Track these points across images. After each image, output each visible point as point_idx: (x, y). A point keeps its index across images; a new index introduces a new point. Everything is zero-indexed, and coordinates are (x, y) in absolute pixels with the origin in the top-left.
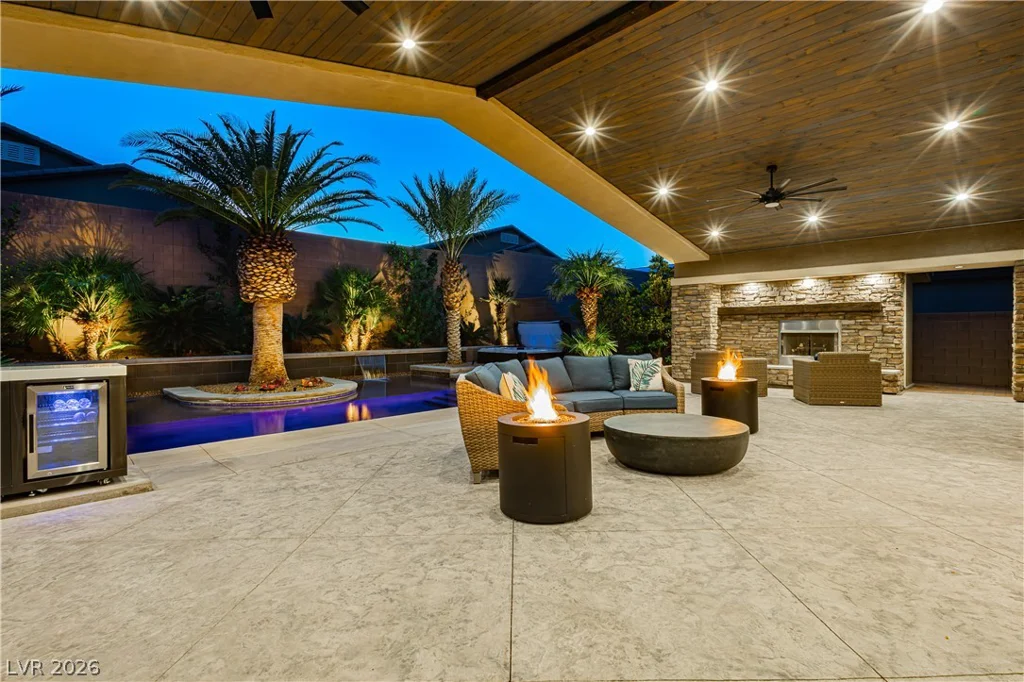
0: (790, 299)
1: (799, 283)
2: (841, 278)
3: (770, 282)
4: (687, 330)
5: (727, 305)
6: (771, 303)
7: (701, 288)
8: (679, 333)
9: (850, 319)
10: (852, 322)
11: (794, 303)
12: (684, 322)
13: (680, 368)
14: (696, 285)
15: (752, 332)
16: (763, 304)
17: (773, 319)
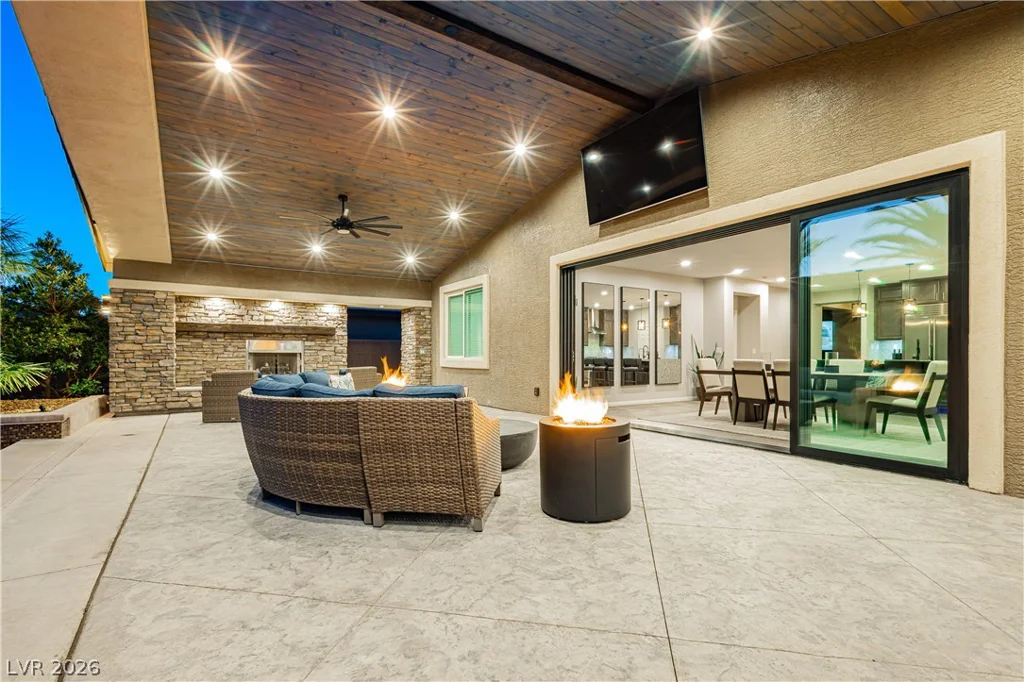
0: (258, 320)
1: (268, 304)
2: (304, 304)
3: (238, 300)
4: (139, 347)
5: (183, 320)
6: (238, 321)
7: (160, 296)
8: (122, 352)
9: (312, 341)
10: (313, 343)
11: (263, 323)
12: (130, 338)
13: (125, 398)
14: (154, 292)
15: (216, 351)
16: (230, 322)
17: (240, 338)
